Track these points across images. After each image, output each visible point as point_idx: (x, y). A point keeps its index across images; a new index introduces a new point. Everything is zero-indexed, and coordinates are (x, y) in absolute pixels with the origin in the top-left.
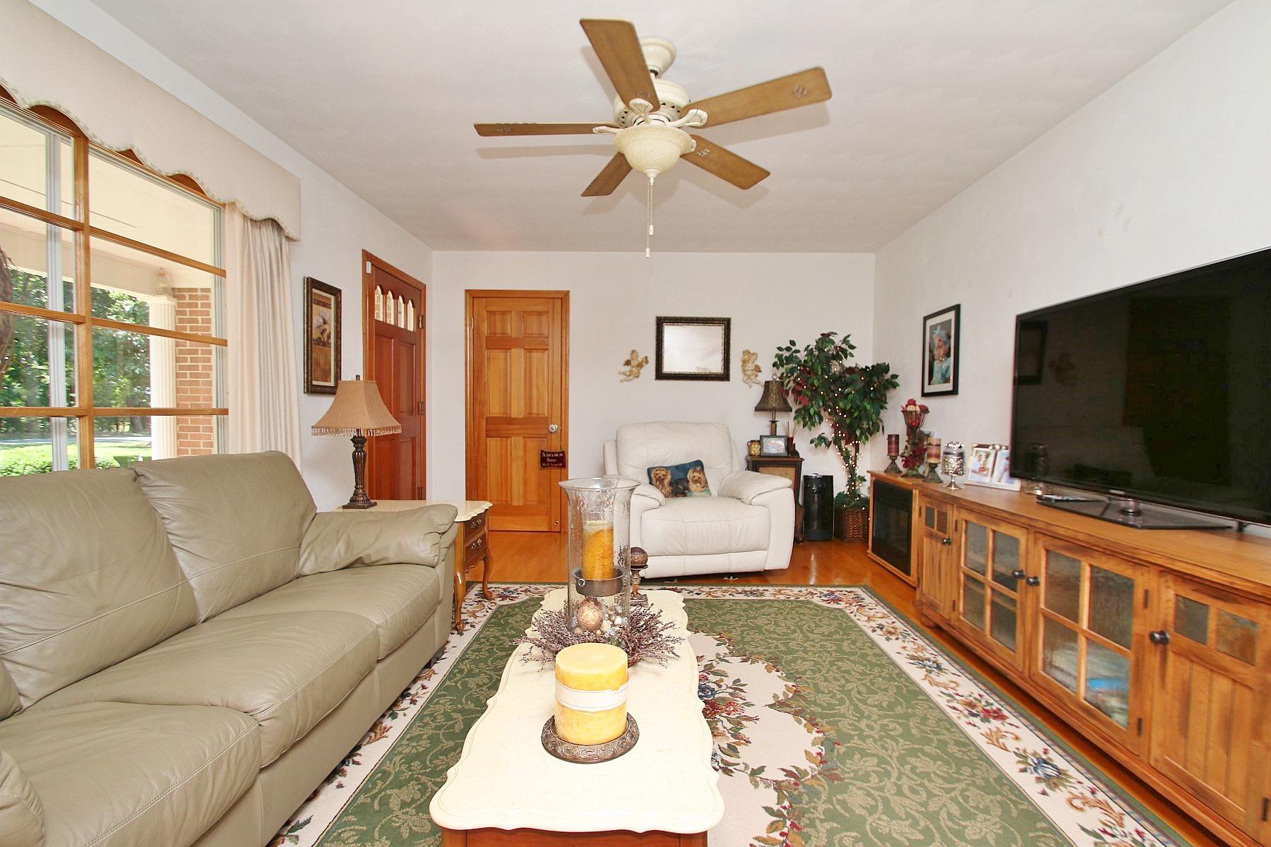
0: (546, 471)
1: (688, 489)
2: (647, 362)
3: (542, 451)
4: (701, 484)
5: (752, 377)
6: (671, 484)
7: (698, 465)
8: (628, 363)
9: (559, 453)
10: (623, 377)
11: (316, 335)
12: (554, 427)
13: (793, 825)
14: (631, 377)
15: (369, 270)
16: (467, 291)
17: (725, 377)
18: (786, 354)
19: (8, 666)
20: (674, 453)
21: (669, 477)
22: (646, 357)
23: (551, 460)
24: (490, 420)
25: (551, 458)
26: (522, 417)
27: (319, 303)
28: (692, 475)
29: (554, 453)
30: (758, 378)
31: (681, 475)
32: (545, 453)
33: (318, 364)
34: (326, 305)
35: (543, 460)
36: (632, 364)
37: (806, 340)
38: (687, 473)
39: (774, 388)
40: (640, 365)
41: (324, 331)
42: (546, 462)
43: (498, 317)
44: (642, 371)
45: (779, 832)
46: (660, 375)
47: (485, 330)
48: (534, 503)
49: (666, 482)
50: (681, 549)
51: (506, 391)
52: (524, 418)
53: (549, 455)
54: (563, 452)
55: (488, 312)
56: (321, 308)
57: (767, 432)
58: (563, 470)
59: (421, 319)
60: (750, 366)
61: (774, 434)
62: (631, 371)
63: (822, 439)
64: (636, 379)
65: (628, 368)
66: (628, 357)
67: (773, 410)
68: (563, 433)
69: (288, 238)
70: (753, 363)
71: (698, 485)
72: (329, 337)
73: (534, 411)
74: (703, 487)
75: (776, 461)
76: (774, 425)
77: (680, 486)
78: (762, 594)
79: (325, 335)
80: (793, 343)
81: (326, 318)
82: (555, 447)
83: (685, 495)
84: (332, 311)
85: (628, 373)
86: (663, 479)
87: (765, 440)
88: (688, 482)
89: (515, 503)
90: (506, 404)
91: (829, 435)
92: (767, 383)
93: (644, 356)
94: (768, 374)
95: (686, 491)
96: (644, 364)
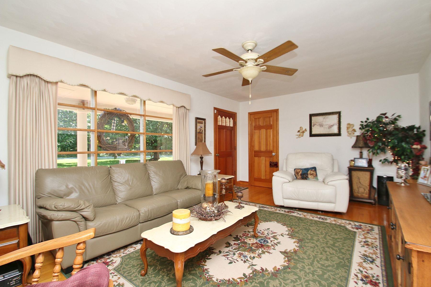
0: (272, 168)
1: (308, 177)
2: (306, 131)
3: (270, 162)
4: (313, 176)
5: (352, 134)
6: (301, 175)
7: (314, 169)
8: (299, 131)
9: (275, 162)
10: (297, 136)
11: (198, 131)
12: (274, 154)
13: (246, 280)
14: (300, 136)
15: (215, 112)
16: (249, 113)
17: (339, 134)
18: (365, 124)
19: (116, 196)
20: (306, 164)
21: (301, 172)
22: (306, 129)
23: (273, 165)
24: (255, 152)
25: (273, 164)
26: (264, 150)
27: (199, 123)
28: (310, 172)
29: (274, 162)
30: (355, 134)
31: (306, 172)
32: (271, 162)
33: (199, 138)
34: (202, 123)
35: (270, 165)
36: (300, 132)
37: (373, 118)
38: (308, 171)
39: (361, 138)
40: (303, 132)
41: (201, 130)
42: (271, 165)
43: (257, 120)
44: (304, 134)
45: (240, 280)
46: (311, 135)
47: (254, 124)
48: (268, 178)
49: (299, 174)
50: (296, 198)
51: (260, 143)
52: (265, 151)
53: (272, 163)
54: (277, 162)
55: (255, 118)
56: (200, 124)
57: (358, 156)
58: (277, 168)
59: (235, 123)
60: (350, 129)
61: (361, 157)
62: (300, 134)
63: (386, 160)
64: (302, 137)
65: (299, 133)
66: (299, 129)
67: (361, 148)
68: (277, 156)
69: (188, 110)
70: (352, 128)
71: (312, 176)
72: (202, 131)
73: (268, 149)
74: (314, 177)
75: (360, 169)
76: (361, 153)
77: (305, 176)
78: (326, 220)
79: (201, 131)
80: (368, 119)
81: (202, 126)
82: (275, 160)
83: (306, 179)
84: (203, 124)
85: (299, 135)
86: (299, 173)
87: (356, 160)
88: (308, 174)
89: (263, 178)
90: (260, 147)
91: (391, 159)
92: (357, 136)
93: (305, 129)
94: (358, 133)
95: (307, 178)
96: (305, 131)
